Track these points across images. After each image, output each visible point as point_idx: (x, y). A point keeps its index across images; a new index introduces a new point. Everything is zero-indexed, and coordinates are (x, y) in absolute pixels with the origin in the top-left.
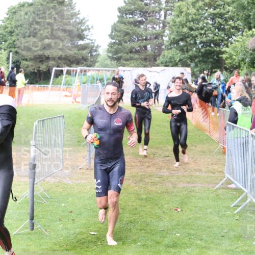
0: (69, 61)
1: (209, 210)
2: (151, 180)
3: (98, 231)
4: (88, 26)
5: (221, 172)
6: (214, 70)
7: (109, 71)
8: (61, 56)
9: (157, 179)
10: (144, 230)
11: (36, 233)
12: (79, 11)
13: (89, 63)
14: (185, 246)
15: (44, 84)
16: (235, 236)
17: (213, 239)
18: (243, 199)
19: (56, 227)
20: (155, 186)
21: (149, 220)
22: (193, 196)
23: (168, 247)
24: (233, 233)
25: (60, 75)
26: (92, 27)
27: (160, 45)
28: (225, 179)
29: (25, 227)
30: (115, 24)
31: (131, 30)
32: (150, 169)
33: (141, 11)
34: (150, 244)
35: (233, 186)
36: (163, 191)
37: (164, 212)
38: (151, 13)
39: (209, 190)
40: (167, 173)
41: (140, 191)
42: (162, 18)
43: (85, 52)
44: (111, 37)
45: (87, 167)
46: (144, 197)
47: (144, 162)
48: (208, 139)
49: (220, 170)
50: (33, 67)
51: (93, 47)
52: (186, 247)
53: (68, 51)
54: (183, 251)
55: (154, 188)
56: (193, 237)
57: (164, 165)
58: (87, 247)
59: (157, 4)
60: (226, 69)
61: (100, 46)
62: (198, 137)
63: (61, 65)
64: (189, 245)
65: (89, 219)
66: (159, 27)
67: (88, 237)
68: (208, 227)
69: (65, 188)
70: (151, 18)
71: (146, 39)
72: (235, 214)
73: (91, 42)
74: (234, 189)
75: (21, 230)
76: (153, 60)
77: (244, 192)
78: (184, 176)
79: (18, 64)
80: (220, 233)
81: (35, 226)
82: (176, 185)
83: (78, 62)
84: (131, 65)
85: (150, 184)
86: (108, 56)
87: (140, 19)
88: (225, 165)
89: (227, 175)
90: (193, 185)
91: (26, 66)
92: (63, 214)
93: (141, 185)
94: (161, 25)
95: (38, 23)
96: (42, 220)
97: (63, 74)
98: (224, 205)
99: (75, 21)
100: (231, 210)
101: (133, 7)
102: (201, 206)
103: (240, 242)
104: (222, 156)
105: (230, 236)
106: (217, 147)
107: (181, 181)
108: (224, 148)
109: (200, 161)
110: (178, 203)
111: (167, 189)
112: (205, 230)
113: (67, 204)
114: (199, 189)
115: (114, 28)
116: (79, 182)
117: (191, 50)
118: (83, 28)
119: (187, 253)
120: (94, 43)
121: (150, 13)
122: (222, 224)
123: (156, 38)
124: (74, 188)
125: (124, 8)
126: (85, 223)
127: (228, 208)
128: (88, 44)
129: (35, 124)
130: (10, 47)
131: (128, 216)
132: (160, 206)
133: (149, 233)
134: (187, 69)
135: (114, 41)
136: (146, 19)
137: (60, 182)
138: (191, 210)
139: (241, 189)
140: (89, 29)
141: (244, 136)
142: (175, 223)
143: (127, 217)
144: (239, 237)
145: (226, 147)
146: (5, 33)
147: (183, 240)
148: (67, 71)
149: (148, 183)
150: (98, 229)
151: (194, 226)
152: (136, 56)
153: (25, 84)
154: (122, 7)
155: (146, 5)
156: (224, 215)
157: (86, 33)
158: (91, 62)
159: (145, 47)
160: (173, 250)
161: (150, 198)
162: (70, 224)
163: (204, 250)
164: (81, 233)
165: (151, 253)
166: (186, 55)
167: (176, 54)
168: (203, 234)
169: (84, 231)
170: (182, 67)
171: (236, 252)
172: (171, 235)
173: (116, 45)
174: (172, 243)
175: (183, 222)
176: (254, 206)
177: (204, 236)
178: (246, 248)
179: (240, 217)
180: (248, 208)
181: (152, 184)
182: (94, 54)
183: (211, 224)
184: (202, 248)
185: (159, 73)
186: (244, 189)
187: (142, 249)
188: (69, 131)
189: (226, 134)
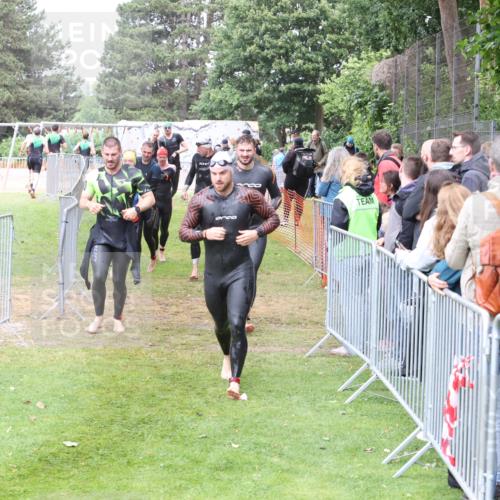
0: (24, 109)
1: (295, 398)
2: (183, 339)
3: (79, 440)
4: (60, 41)
5: (317, 323)
6: (304, 126)
7: (100, 128)
8: (9, 98)
9: (193, 338)
10: (170, 437)
12: (43, 12)
13: (60, 114)
14: (250, 467)
16: (346, 449)
17: (304, 454)
18: (360, 375)
20: (189, 352)
21: (177, 417)
22: (263, 371)
23: (217, 469)
24: (343, 443)
25: (6, 137)
27: (198, 81)
28: (326, 337)
30: (111, 38)
31: (143, 49)
32: (177, 319)
33: (163, 13)
34: (181, 463)
35: (342, 350)
36: (204, 360)
37: (206, 402)
38: (183, 16)
39: (294, 358)
41: (162, 361)
42: (204, 25)
43: (55, 90)
44: (103, 60)
45: (58, 315)
46: (168, 372)
47: (167, 305)
48: (291, 260)
49: (316, 319)
51: (70, 82)
52: (251, 470)
53: (21, 89)
54: (245, 477)
55: (187, 356)
56: (263, 450)
58: (59, 471)
60: (328, 123)
61: (84, 81)
62: (272, 256)
63: (6, 118)
64: (257, 467)
65: (63, 416)
66: (198, 43)
67: (60, 450)
68: (295, 431)
69: (16, 355)
70: (182, 25)
71: (172, 67)
72: (346, 406)
73: (65, 72)
74: (345, 356)
76: (185, 106)
77: (363, 361)
80: (317, 443)
83: (41, 113)
84: (143, 117)
85: (179, 347)
86: (99, 100)
87: (161, 27)
88: (325, 310)
89: (330, 330)
90: (264, 348)
92: (13, 406)
93: (162, 348)
94: (202, 39)
97: (12, 136)
98: (324, 388)
99: (36, 32)
100: (340, 397)
101: (147, 4)
102: (280, 389)
103: (356, 460)
104: (318, 292)
105: (338, 448)
106: (310, 275)
108: (324, 277)
109: (277, 302)
112: (288, 436)
113: (19, 387)
114: (275, 357)
115: (111, 46)
117: (259, 87)
118: (50, 45)
119: (254, 481)
120: (72, 74)
121: (180, 16)
122: (320, 425)
123: (192, 63)
124: (32, 356)
125: (130, 7)
126: (54, 423)
128: (60, 77)
131: (138, 410)
132: (199, 390)
133: (178, 442)
134: (250, 123)
135: (111, 70)
136: (173, 28)
137: (5, 344)
138: (260, 398)
139: (358, 356)
140: (63, 48)
141: (362, 253)
142: (229, 422)
143: (136, 413)
144: (354, 451)
145: (328, 274)
147: (246, 457)
148: (20, 128)
149: (177, 345)
150: (78, 436)
151: (266, 430)
152: (156, 101)
154: (124, 5)
156: (325, 407)
157: (55, 55)
158: (66, 110)
159: (171, 82)
160: (225, 476)
161: (180, 375)
162: (26, 425)
163: (286, 475)
164: (47, 444)
165: (183, 482)
166: (251, 97)
167: (231, 95)
168: (285, 445)
169: (53, 439)
170: (242, 119)
171: (349, 478)
172: (221, 446)
173: (113, 79)
174: (224, 461)
175: (244, 422)
176: (383, 390)
177: (286, 447)
178: (368, 471)
179: (356, 410)
180: (371, 394)
181: (184, 347)
182: (72, 95)
183: (300, 424)
184: (283, 471)
185: (196, 131)
186: (363, 356)
187: (165, 473)
188: (22, 246)
189: (327, 250)
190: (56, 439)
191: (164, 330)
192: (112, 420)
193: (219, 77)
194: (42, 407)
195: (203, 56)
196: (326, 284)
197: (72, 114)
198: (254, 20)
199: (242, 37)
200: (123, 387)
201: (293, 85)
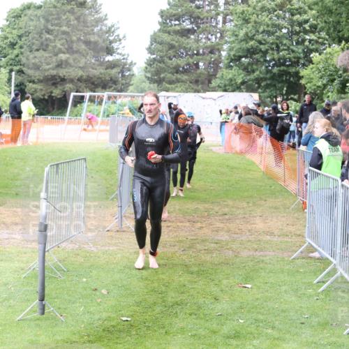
0: (93, 83)
1: (284, 288)
2: (205, 246)
3: (132, 316)
4: (118, 36)
5: (300, 235)
6: (290, 97)
8: (81, 76)
9: (213, 245)
10: (196, 315)
11: (47, 319)
12: (106, 15)
13: (119, 86)
14: (251, 336)
15: (58, 115)
16: (319, 324)
17: (290, 327)
18: (329, 273)
19: (75, 311)
20: (210, 255)
21: (201, 301)
22: (261, 269)
23: (228, 337)
24: (317, 320)
25: (80, 103)
26: (124, 37)
27: (216, 65)
28: (305, 245)
29: (32, 311)
30: (155, 34)
31: (176, 42)
32: (202, 232)
33: (191, 16)
34: (203, 333)
35: (316, 255)
36: (221, 261)
37: (222, 291)
38: (205, 19)
39: (283, 259)
40: (227, 237)
41: (190, 261)
42: (220, 25)
43: (114, 71)
44: (150, 51)
45: (118, 228)
46: (195, 269)
47: (194, 222)
48: (281, 191)
49: (298, 233)
50: (43, 93)
51: (125, 64)
52: (252, 338)
53: (90, 69)
54: (248, 343)
55: (208, 258)
56: (261, 324)
57: (222, 225)
58: (117, 338)
59: (212, 7)
61: (135, 64)
62: (268, 187)
63: (81, 90)
64: (256, 335)
65: (120, 300)
66: (216, 38)
67: (118, 324)
68: (283, 311)
69: (87, 257)
70: (205, 25)
71: (198, 54)
72: (319, 293)
73: (122, 58)
74: (318, 259)
75: (27, 314)
76: (207, 82)
77: (331, 263)
78: (249, 241)
79: (23, 87)
80: (298, 319)
81: (46, 308)
82: (238, 252)
83: (105, 87)
84: (177, 89)
85: (203, 252)
86: (146, 77)
87: (189, 27)
88: (305, 226)
89: (308, 240)
90: (262, 253)
91: (33, 90)
92: (85, 292)
93: (191, 253)
94: (219, 35)
95: (49, 32)
96: (56, 300)
97: (84, 102)
98: (304, 281)
99: (101, 29)
100: (315, 288)
101: (180, 10)
102: (273, 281)
103: (325, 331)
104: (300, 214)
105: (313, 323)
106: (294, 202)
107: (245, 248)
108: (304, 203)
109: (271, 221)
110: (241, 278)
111: (226, 259)
112: (279, 315)
113: (89, 279)
114: (270, 259)
115: (154, 39)
116: (107, 248)
118: (111, 38)
119: (253, 346)
120: (127, 59)
121: (203, 19)
122: (301, 307)
123: (212, 52)
124: (99, 257)
125: (168, 13)
126: (114, 304)
127: (310, 285)
128: (119, 60)
129: (47, 169)
130: (11, 65)
131: (174, 296)
132: (217, 282)
133: (201, 319)
134: (253, 94)
135: (154, 56)
136: (198, 27)
137: (80, 248)
138: (259, 288)
139: (328, 259)
140: (120, 40)
141: (331, 186)
142: (237, 304)
143: (172, 298)
144: (324, 325)
145: (307, 201)
146: (4, 46)
147: (249, 329)
148: (90, 97)
149: (201, 250)
150: (131, 313)
151: (263, 310)
152: (185, 77)
153: (34, 116)
154: (164, 10)
155: (198, 7)
156: (304, 294)
157: (115, 45)
158: (123, 84)
159: (197, 65)
160: (234, 342)
161: (203, 271)
162: (94, 306)
163: (276, 342)
164: (109, 319)
165: (204, 346)
166: (252, 76)
167: (238, 75)
168: (276, 320)
169: (113, 315)
170: (247, 91)
171: (320, 344)
172: (232, 322)
173: (156, 63)
174: (234, 332)
175: (248, 304)
176: (345, 282)
177: (277, 322)
178: (334, 339)
179: (326, 297)
180: (336, 285)
181: (206, 251)
182: (127, 74)
183: (286, 306)
184: (274, 339)
185: (215, 100)
186: (331, 259)
187: (192, 340)
188: (93, 180)
189: (307, 184)
190: (115, 315)
191: (192, 240)
192: (155, 303)
193: (231, 62)
194: (106, 293)
195: (220, 47)
196: (305, 208)
197: (128, 87)
198: (255, 22)
199: (246, 34)
200: (163, 279)
201: (282, 68)
